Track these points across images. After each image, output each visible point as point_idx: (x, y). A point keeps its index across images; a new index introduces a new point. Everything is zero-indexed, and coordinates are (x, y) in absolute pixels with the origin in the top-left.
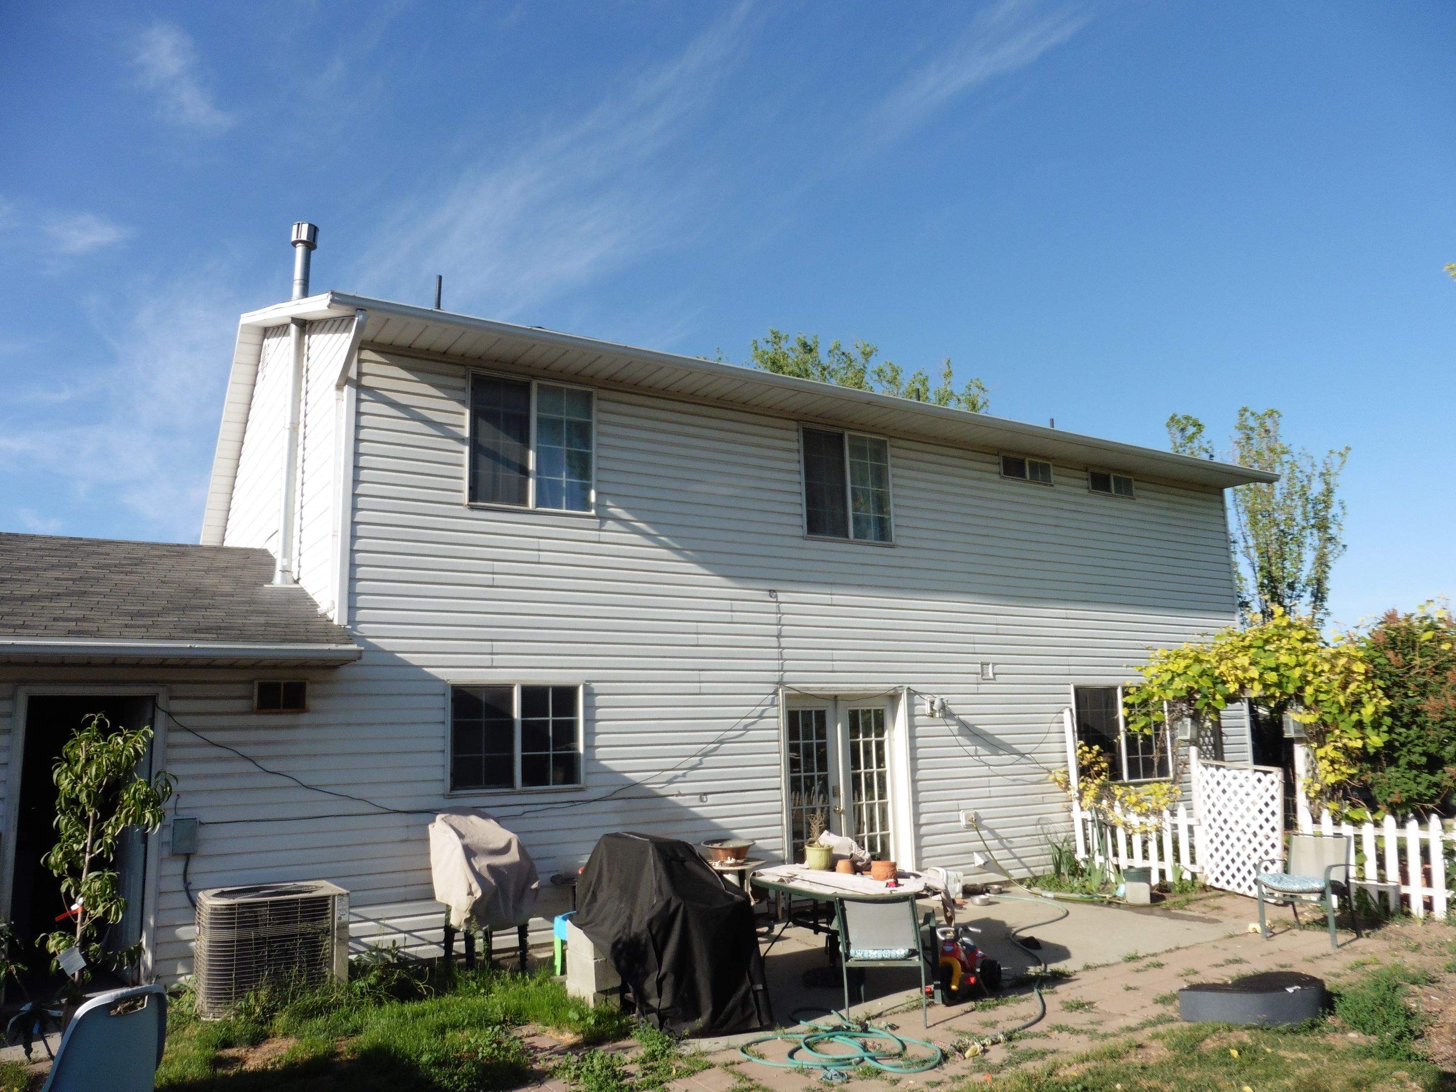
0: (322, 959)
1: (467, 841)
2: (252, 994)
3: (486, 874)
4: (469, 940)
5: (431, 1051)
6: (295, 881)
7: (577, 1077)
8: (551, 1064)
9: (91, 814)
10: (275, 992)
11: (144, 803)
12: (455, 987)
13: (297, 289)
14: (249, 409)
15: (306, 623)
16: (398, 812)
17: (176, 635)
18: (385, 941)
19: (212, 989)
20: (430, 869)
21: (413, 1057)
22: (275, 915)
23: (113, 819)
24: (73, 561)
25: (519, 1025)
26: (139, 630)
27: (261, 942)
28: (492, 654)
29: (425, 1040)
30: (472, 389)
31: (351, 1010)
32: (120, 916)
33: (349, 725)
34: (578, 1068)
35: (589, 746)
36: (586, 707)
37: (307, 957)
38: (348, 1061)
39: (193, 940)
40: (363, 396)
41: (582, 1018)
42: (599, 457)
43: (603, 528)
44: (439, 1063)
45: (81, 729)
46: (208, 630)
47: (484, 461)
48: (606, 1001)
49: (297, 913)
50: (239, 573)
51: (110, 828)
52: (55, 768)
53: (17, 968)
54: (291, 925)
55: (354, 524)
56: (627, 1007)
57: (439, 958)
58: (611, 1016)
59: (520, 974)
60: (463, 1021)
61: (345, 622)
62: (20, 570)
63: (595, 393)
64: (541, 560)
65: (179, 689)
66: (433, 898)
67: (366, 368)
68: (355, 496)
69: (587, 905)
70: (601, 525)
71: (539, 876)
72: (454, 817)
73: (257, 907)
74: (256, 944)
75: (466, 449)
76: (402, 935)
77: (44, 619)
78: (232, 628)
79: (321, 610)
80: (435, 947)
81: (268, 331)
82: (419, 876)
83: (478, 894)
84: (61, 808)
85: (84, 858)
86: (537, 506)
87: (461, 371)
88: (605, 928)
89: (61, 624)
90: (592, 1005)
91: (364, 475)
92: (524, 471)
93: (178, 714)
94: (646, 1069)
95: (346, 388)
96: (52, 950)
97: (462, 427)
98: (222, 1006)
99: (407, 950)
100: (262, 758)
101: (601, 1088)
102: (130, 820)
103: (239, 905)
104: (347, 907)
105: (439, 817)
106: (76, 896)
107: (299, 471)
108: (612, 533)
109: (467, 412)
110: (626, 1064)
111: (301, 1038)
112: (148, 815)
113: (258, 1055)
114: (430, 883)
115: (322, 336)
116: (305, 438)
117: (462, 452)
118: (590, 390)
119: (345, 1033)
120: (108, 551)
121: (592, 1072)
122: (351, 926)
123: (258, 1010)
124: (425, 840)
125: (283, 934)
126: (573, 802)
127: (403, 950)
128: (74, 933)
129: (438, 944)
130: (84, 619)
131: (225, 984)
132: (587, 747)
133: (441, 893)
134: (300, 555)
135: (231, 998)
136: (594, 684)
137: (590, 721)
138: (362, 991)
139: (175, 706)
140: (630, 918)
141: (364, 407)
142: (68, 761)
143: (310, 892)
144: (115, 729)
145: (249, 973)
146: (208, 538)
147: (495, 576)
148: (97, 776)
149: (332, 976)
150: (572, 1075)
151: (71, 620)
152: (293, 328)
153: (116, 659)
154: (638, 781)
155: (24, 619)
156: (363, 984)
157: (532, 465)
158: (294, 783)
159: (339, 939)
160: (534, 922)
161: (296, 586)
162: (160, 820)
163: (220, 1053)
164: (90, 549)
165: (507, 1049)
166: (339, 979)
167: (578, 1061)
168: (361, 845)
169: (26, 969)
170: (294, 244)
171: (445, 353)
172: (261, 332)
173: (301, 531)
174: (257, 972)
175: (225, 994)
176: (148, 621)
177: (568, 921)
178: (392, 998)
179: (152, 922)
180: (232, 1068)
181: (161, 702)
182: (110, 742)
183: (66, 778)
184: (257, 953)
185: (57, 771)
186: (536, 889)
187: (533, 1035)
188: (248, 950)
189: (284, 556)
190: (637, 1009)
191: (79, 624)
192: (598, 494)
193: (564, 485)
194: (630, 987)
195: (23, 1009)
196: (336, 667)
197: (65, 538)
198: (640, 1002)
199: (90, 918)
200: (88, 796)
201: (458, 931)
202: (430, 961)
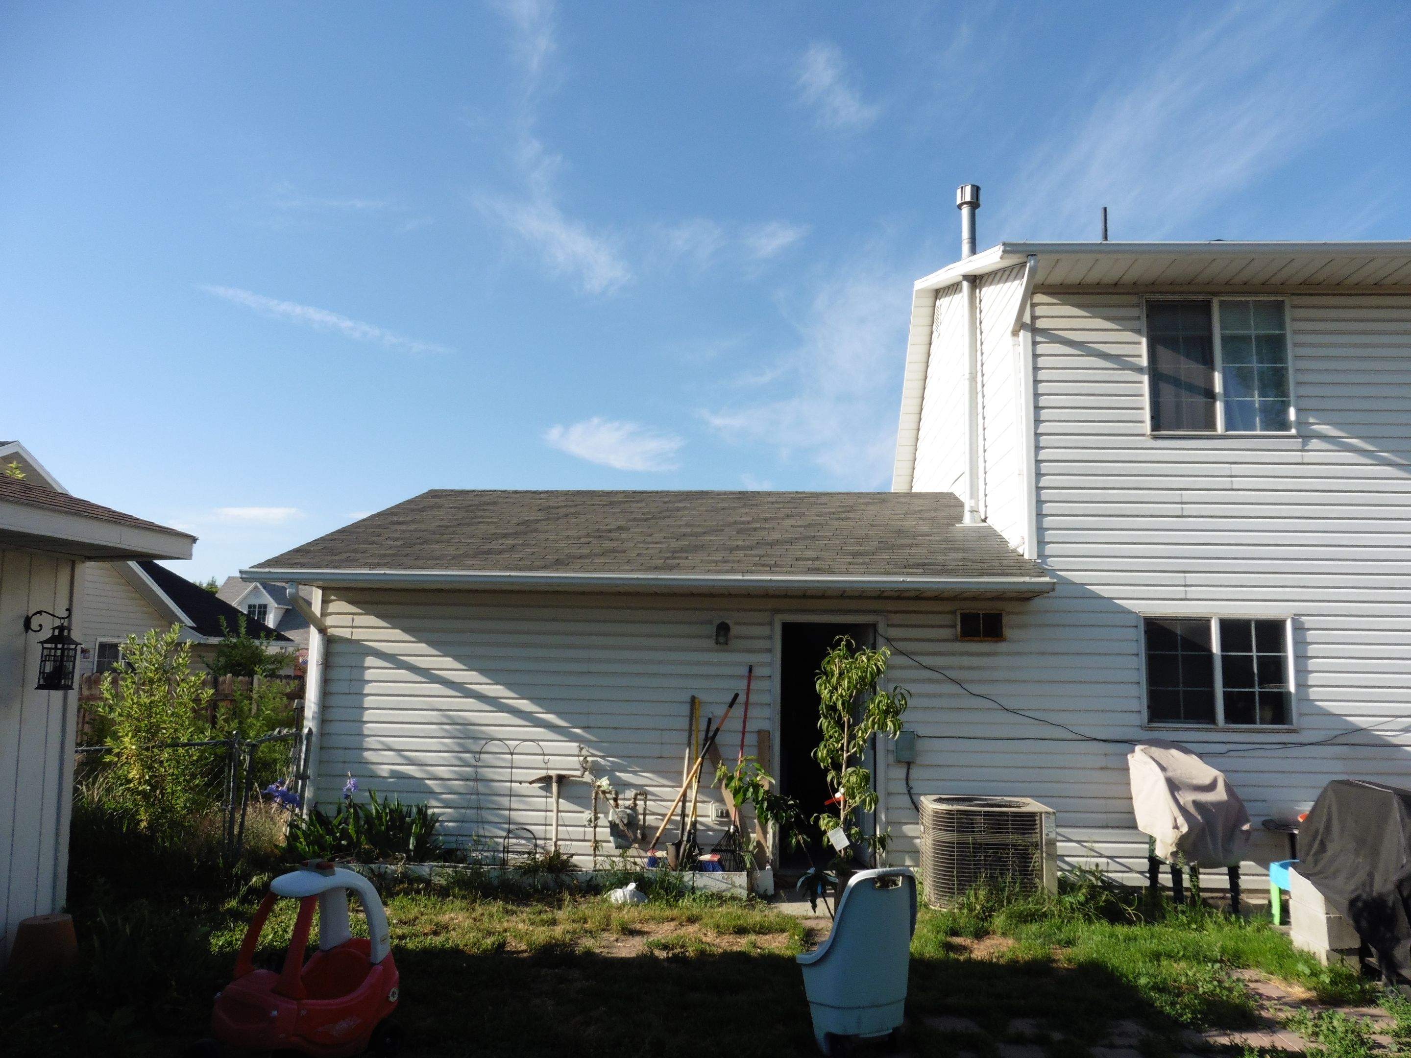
0: (1032, 871)
1: (1170, 774)
2: (972, 892)
3: (1192, 809)
4: (1176, 873)
5: (1148, 974)
6: (1004, 796)
7: (1316, 1034)
8: (1282, 1016)
9: (846, 719)
10: (992, 894)
11: (886, 713)
12: (1164, 917)
13: (966, 247)
14: (927, 366)
15: (999, 558)
16: (1096, 739)
17: (891, 570)
18: (1088, 862)
19: (938, 882)
20: (1131, 798)
21: (1131, 977)
22: (989, 824)
23: (863, 725)
24: (802, 511)
25: (1239, 967)
26: (860, 566)
27: (978, 847)
28: (1185, 586)
29: (1141, 964)
30: (1147, 316)
31: (1063, 922)
32: (873, 807)
33: (1043, 654)
34: (1316, 1026)
35: (1302, 685)
36: (1296, 643)
37: (1019, 866)
38: (1065, 969)
39: (918, 838)
40: (1038, 339)
41: (1315, 974)
42: (1297, 370)
43: (1307, 448)
44: (1155, 988)
45: (834, 648)
46: (915, 565)
47: (1167, 389)
48: (1342, 962)
49: (1008, 825)
50: (933, 514)
51: (860, 732)
52: (817, 680)
53: (803, 838)
54: (1003, 835)
55: (1038, 462)
56: (1369, 973)
57: (1146, 887)
58: (1349, 977)
59: (1233, 916)
60: (1178, 952)
61: (1035, 556)
62: (766, 520)
63: (1288, 301)
64: (1234, 487)
65: (896, 618)
66: (1135, 827)
67: (1039, 311)
68: (1037, 435)
69: (1315, 854)
70: (1304, 444)
71: (1251, 818)
72: (1154, 749)
73: (973, 815)
74: (973, 848)
75: (1146, 379)
76: (1104, 860)
77: (789, 559)
78: (935, 564)
79: (1012, 545)
80: (1139, 875)
81: (938, 293)
82: (1120, 805)
83: (1185, 829)
84: (823, 712)
85: (842, 755)
86: (1227, 430)
87: (1134, 299)
88: (1340, 881)
89: (802, 563)
90: (1324, 962)
91: (1044, 414)
92: (1211, 395)
93: (896, 640)
94: (1400, 1044)
95: (1022, 332)
96: (823, 829)
97: (1140, 356)
98: (947, 898)
99: (1110, 875)
100: (967, 681)
101: (1347, 1052)
102: (876, 726)
103: (957, 811)
104: (1054, 825)
105: (1138, 748)
106: (838, 786)
107: (980, 417)
108: (1318, 452)
109: (1144, 341)
110: (1374, 1033)
111: (1019, 940)
112: (889, 724)
113: (982, 947)
114: (1132, 813)
115: (992, 287)
116: (983, 386)
117: (1141, 382)
118: (1281, 299)
119: (1059, 942)
120: (825, 501)
121: (1334, 1033)
122: (1058, 844)
123: (978, 907)
124: (1125, 769)
125: (997, 842)
126: (1284, 744)
127: (1106, 874)
128: (838, 816)
129: (1141, 873)
130: (817, 559)
131: (949, 880)
132: (1298, 686)
133: (1143, 823)
134: (986, 495)
135: (954, 893)
136: (1304, 618)
137: (1301, 658)
138: (1071, 906)
139: (893, 633)
140: (1371, 876)
141: (1040, 349)
142: (826, 674)
143: (1019, 807)
144: (859, 649)
145: (968, 873)
146: (898, 486)
147: (1184, 506)
148: (849, 688)
149: (1043, 888)
150: (1310, 1031)
151: (808, 559)
152: (965, 285)
153: (844, 591)
154: (1364, 726)
155: (775, 559)
156: (1073, 900)
157: (1218, 387)
158: (996, 706)
159: (1048, 854)
160: (1245, 866)
161: (984, 524)
162: (899, 728)
163: (950, 939)
164: (812, 500)
165: (1230, 990)
166: (1049, 891)
167: (1315, 1018)
168: (1061, 768)
169: (809, 840)
170: (960, 207)
171: (1116, 284)
172: (932, 295)
173: (985, 473)
174: (975, 873)
175: (949, 888)
176: (867, 559)
177: (1291, 869)
178: (1101, 918)
179: (883, 817)
180: (961, 954)
181: (881, 629)
182: (857, 659)
183: (826, 688)
184: (975, 856)
185: (819, 682)
186: (1247, 831)
187: (1257, 981)
188: (966, 852)
189: (972, 497)
190: (1384, 977)
191: (815, 562)
192: (1299, 411)
193: (1257, 405)
194: (1374, 950)
195: (809, 871)
196: (1028, 599)
197: (793, 493)
198: (1388, 969)
199: (850, 806)
200: (843, 704)
201: (1165, 863)
202: (1137, 889)
